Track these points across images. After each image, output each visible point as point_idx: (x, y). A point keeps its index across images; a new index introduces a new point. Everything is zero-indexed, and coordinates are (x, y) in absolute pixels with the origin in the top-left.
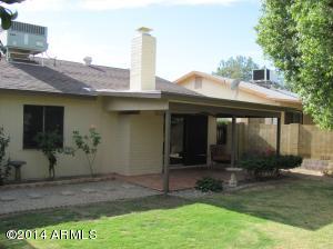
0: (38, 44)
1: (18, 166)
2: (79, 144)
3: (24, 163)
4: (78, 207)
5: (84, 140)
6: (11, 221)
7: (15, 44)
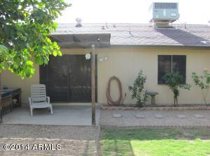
0: (173, 15)
1: (153, 96)
2: (197, 82)
3: (157, 94)
4: (184, 128)
5: (200, 79)
6: (133, 132)
7: (157, 17)
